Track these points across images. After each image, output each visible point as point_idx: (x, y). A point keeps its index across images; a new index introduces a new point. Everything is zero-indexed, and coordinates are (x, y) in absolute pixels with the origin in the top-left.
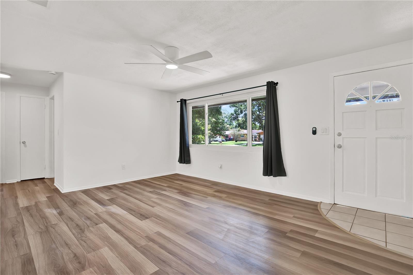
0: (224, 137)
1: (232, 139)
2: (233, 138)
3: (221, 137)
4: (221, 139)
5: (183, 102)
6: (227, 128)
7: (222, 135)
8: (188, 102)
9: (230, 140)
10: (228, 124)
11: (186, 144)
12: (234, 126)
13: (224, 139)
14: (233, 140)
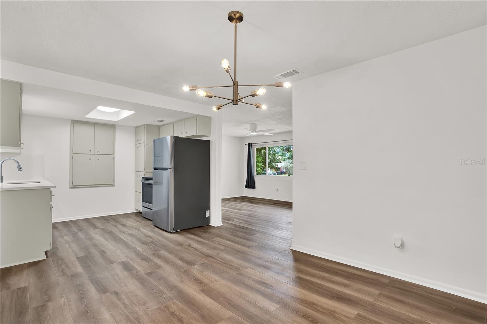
0: (275, 170)
1: (284, 172)
2: (286, 172)
3: (272, 170)
4: (272, 172)
5: (250, 145)
6: (279, 160)
7: (273, 169)
8: (253, 145)
9: (282, 173)
10: (280, 154)
11: (252, 175)
12: (287, 158)
13: (275, 173)
14: (286, 174)
